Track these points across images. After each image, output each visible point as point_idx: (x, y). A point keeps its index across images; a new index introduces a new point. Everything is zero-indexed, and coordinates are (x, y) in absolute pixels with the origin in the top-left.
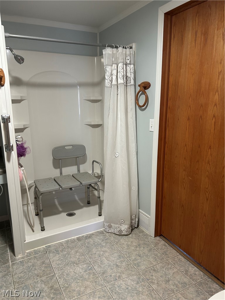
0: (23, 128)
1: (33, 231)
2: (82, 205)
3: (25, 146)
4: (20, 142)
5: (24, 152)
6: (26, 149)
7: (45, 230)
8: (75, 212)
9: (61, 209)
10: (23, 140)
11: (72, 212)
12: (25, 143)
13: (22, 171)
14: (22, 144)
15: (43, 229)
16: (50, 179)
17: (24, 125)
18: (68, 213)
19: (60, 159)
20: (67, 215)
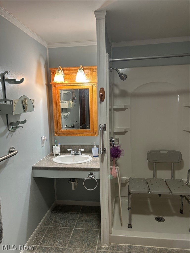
0: (124, 131)
1: (122, 226)
2: (174, 212)
3: (121, 148)
4: (116, 145)
5: (118, 154)
6: (120, 151)
7: (131, 228)
8: (165, 218)
9: (151, 211)
10: (118, 143)
11: (162, 217)
12: (120, 146)
13: (117, 170)
14: (118, 147)
15: (130, 227)
16: (143, 179)
17: (125, 129)
18: (158, 217)
19: (154, 162)
20: (156, 218)
